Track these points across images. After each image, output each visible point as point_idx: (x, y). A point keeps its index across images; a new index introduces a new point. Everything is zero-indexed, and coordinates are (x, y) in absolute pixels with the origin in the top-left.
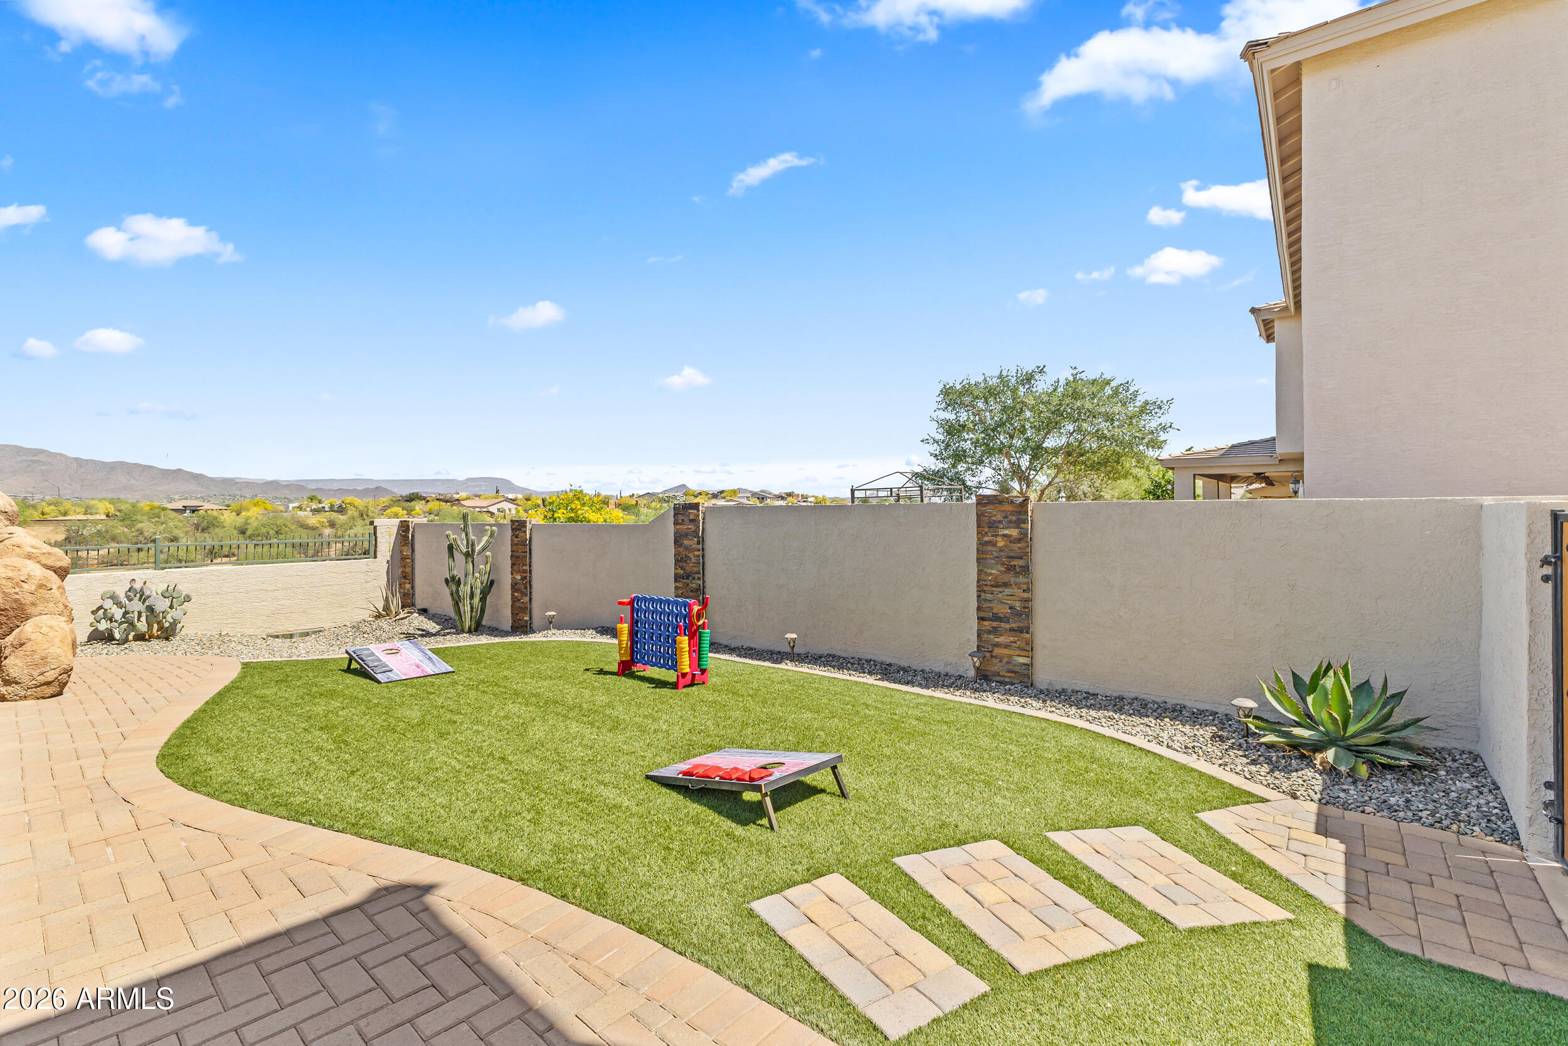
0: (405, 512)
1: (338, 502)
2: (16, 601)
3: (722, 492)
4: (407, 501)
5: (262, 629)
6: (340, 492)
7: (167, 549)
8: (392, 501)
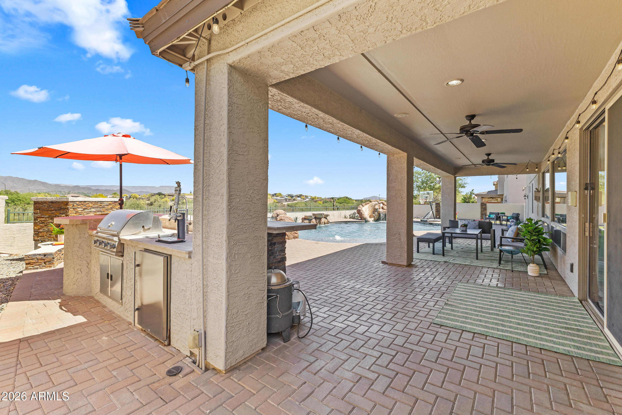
3: (276, 194)
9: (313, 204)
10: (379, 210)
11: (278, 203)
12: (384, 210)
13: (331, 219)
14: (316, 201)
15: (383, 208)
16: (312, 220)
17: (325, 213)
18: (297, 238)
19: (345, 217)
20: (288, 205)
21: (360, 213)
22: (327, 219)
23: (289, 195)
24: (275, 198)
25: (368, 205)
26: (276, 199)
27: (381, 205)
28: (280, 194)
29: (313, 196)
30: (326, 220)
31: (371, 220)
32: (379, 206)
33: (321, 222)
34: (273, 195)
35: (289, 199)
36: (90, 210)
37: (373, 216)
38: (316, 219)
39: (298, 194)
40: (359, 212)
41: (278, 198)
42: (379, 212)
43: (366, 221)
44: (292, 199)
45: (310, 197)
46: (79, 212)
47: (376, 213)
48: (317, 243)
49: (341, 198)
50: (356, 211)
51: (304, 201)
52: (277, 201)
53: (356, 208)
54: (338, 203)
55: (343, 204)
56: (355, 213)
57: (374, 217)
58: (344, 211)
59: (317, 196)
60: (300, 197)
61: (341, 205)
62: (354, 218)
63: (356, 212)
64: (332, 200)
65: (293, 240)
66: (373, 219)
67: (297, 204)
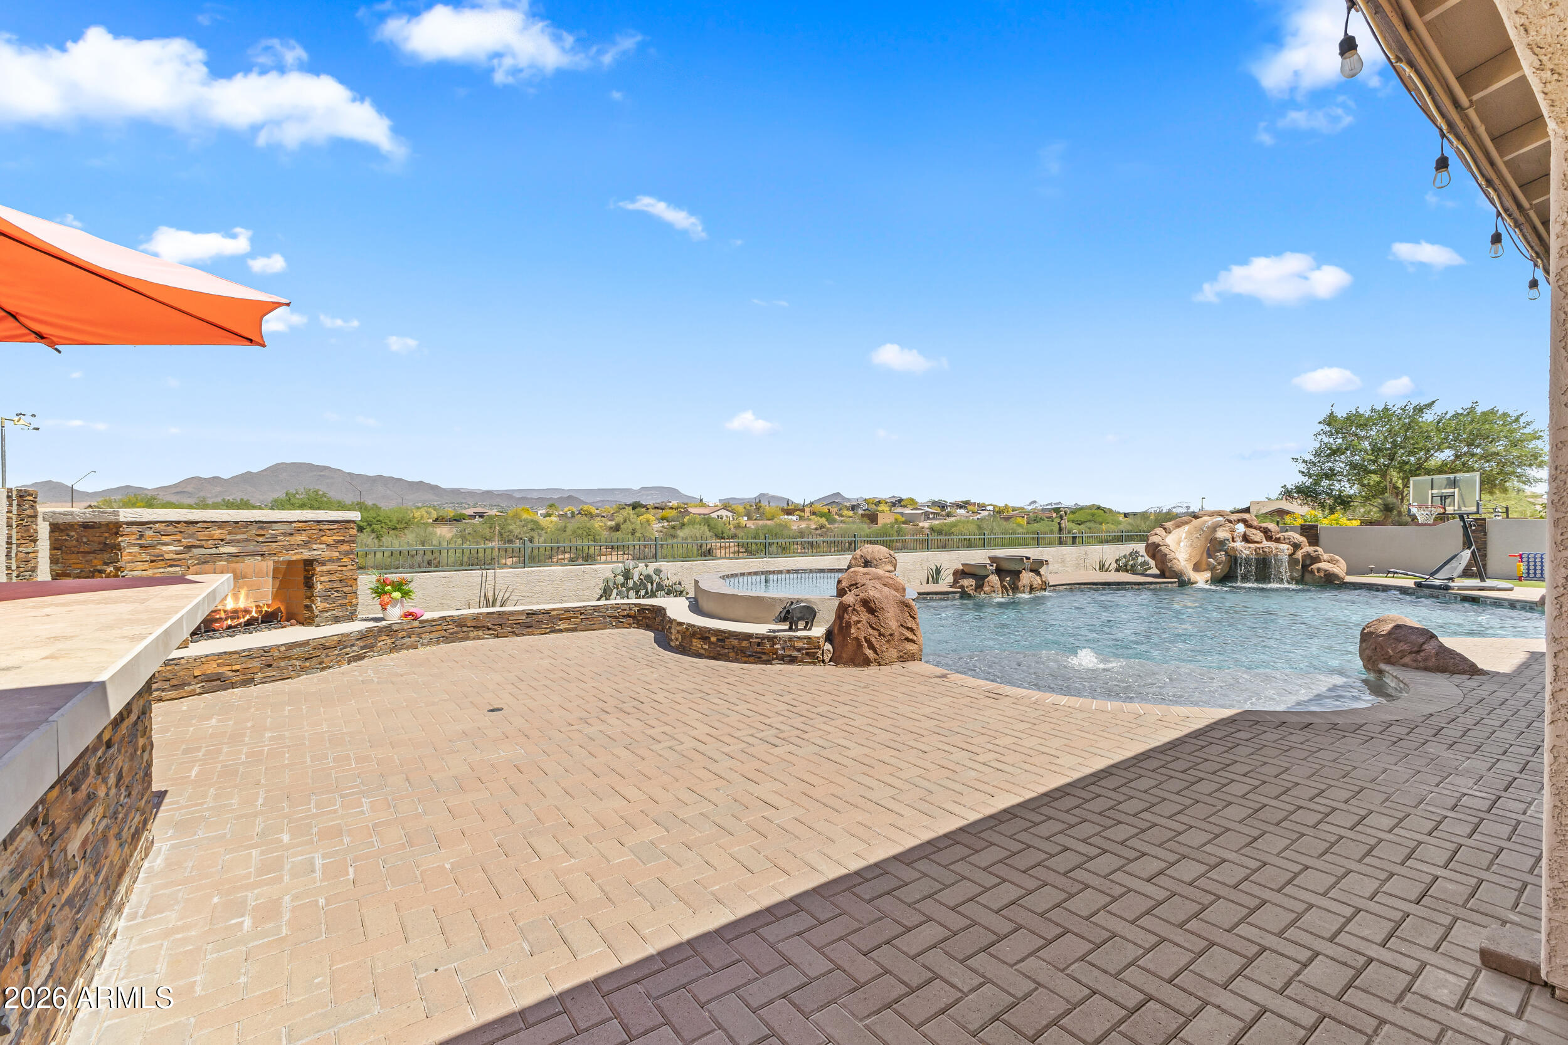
3: (900, 501)
9: (999, 526)
10: (1232, 544)
11: (904, 523)
12: (1253, 546)
13: (1054, 574)
14: (1008, 519)
15: (1246, 539)
16: (987, 576)
17: (1033, 553)
18: (913, 657)
19: (1102, 568)
20: (932, 529)
21: (1158, 556)
22: (1038, 573)
23: (934, 503)
24: (899, 510)
25: (1186, 528)
26: (902, 514)
27: (1241, 528)
28: (912, 500)
29: (1001, 504)
30: (1038, 578)
31: (1201, 579)
32: (1232, 531)
33: (1020, 584)
34: (894, 505)
35: (935, 513)
36: (214, 551)
37: (1209, 564)
38: (1003, 574)
39: (960, 498)
40: (1154, 551)
41: (907, 511)
42: (1232, 553)
43: (1184, 583)
44: (944, 513)
45: (991, 508)
46: (166, 556)
47: (1221, 556)
48: (995, 696)
49: (1082, 508)
50: (1141, 547)
51: (975, 518)
52: (903, 519)
53: (1144, 539)
54: (1073, 521)
55: (1088, 524)
56: (1134, 555)
57: (1212, 569)
58: (1099, 547)
59: (1010, 505)
60: (965, 508)
61: (1082, 527)
62: (1133, 570)
63: (1142, 552)
64: (1054, 515)
65: (897, 666)
66: (1207, 575)
67: (954, 525)
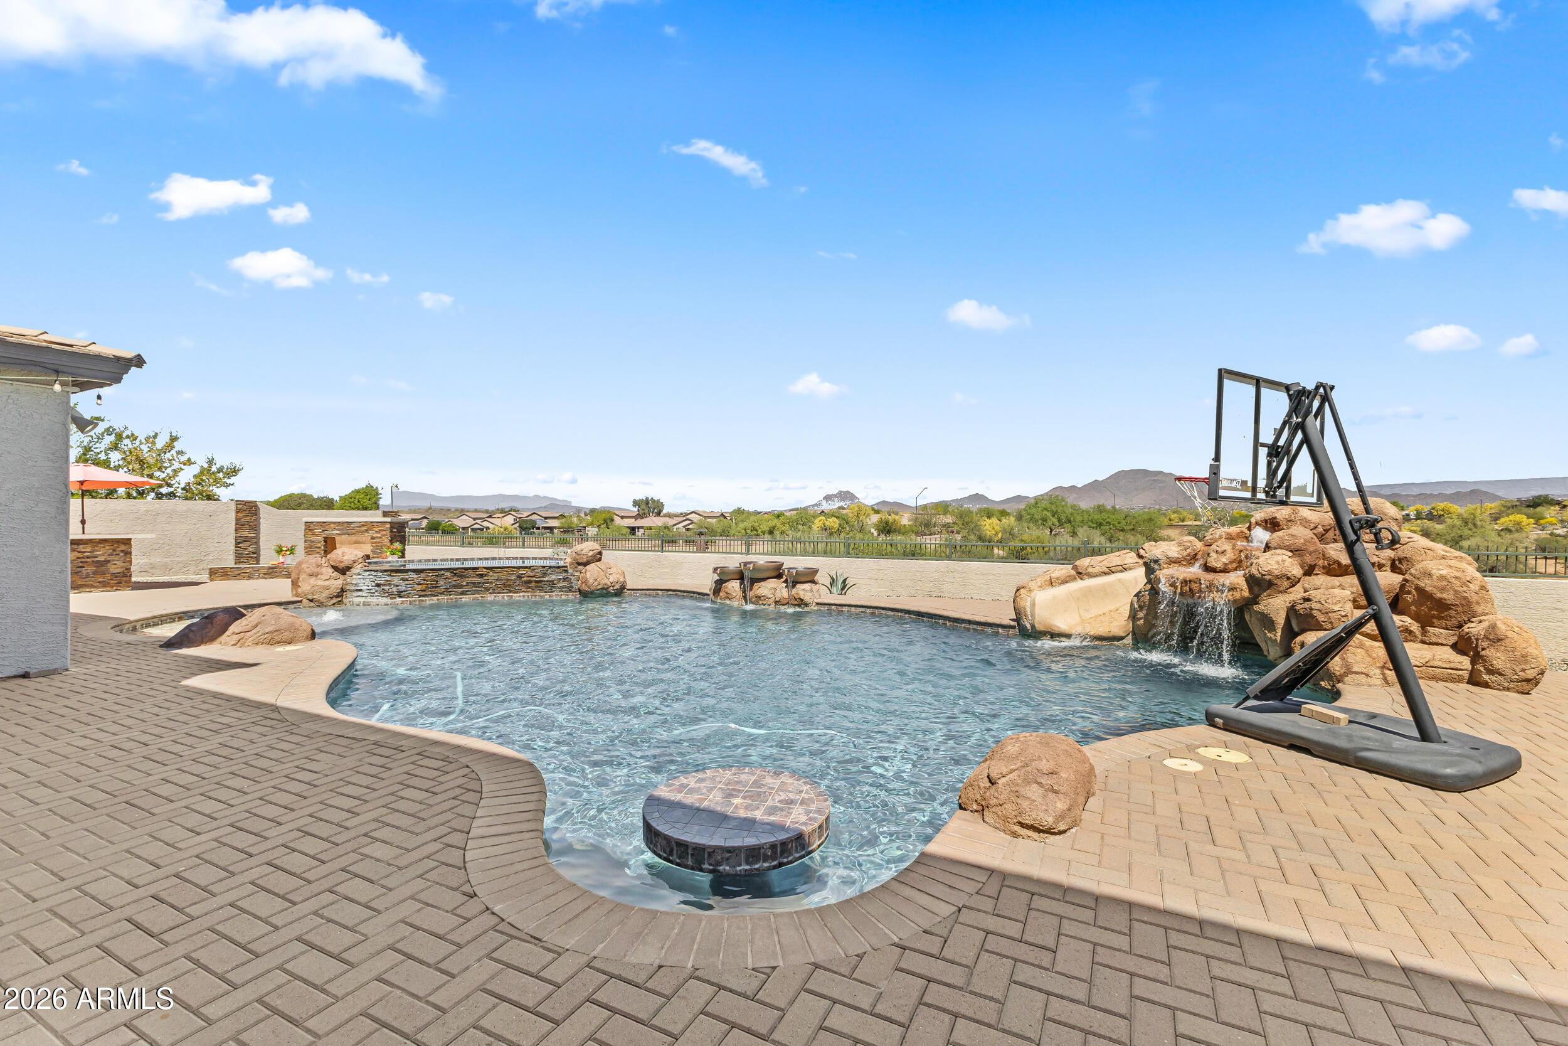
0: (1532, 521)
1: (1426, 509)
2: (1465, 598)
4: (1528, 506)
5: (1556, 653)
6: (1422, 497)
7: (1505, 558)
8: (1505, 507)
